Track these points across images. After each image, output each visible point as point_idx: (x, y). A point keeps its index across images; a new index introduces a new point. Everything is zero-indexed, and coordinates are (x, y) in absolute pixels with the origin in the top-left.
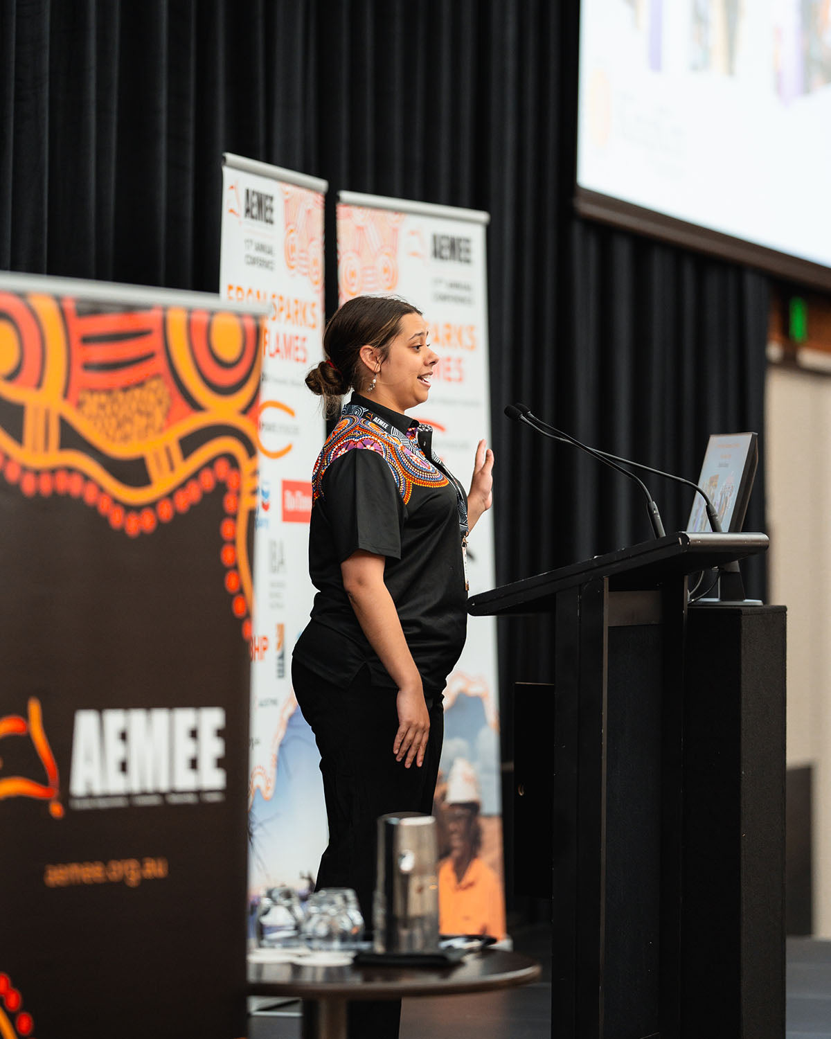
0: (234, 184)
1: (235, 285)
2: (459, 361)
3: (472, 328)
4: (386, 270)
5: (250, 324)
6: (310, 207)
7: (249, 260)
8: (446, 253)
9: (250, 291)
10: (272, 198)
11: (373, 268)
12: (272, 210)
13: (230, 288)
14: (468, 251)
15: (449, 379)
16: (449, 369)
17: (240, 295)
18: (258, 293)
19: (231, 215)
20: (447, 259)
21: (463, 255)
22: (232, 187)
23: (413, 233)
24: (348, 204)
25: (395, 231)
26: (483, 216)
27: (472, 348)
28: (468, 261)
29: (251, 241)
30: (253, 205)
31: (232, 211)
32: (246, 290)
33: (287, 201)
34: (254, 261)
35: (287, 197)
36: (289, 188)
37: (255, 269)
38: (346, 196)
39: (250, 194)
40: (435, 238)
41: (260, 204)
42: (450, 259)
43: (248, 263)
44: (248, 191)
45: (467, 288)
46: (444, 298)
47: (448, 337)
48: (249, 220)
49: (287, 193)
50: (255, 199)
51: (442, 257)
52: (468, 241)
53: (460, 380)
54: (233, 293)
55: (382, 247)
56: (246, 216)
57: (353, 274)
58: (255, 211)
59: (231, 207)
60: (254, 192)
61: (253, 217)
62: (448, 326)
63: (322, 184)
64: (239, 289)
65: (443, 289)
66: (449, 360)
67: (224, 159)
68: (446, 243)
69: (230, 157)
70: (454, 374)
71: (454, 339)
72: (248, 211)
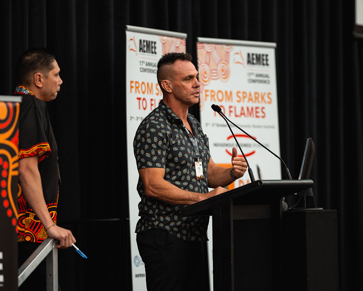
0: (133, 38)
1: (134, 80)
2: (263, 108)
3: (269, 94)
4: (223, 70)
5: (11, 105)
6: (177, 45)
7: (141, 70)
8: (255, 61)
9: (143, 83)
10: (155, 43)
11: (216, 70)
12: (155, 48)
13: (132, 82)
14: (267, 60)
15: (257, 117)
16: (257, 112)
17: (137, 85)
18: (148, 84)
19: (132, 51)
20: (255, 64)
21: (265, 62)
22: (131, 39)
23: (237, 53)
24: (202, 43)
25: (228, 53)
26: (274, 45)
27: (270, 103)
28: (267, 65)
29: (142, 62)
30: (144, 46)
31: (131, 49)
32: (140, 83)
33: (164, 44)
34: (145, 70)
35: (164, 42)
36: (165, 38)
37: (146, 73)
38: (200, 39)
39: (142, 42)
40: (249, 55)
41: (148, 46)
42: (257, 64)
43: (141, 71)
44: (140, 41)
45: (267, 76)
46: (254, 81)
47: (257, 98)
48: (141, 53)
49: (164, 40)
50: (145, 44)
51: (253, 64)
52: (267, 56)
53: (263, 117)
54: (133, 85)
55: (220, 61)
56: (140, 51)
57: (205, 73)
58: (145, 49)
59: (131, 48)
60: (144, 41)
61: (144, 52)
62: (256, 93)
63: (185, 35)
64: (136, 82)
65: (253, 77)
66: (257, 108)
67: (126, 27)
68: (255, 57)
69: (129, 27)
70: (260, 114)
71: (260, 99)
72: (141, 49)
